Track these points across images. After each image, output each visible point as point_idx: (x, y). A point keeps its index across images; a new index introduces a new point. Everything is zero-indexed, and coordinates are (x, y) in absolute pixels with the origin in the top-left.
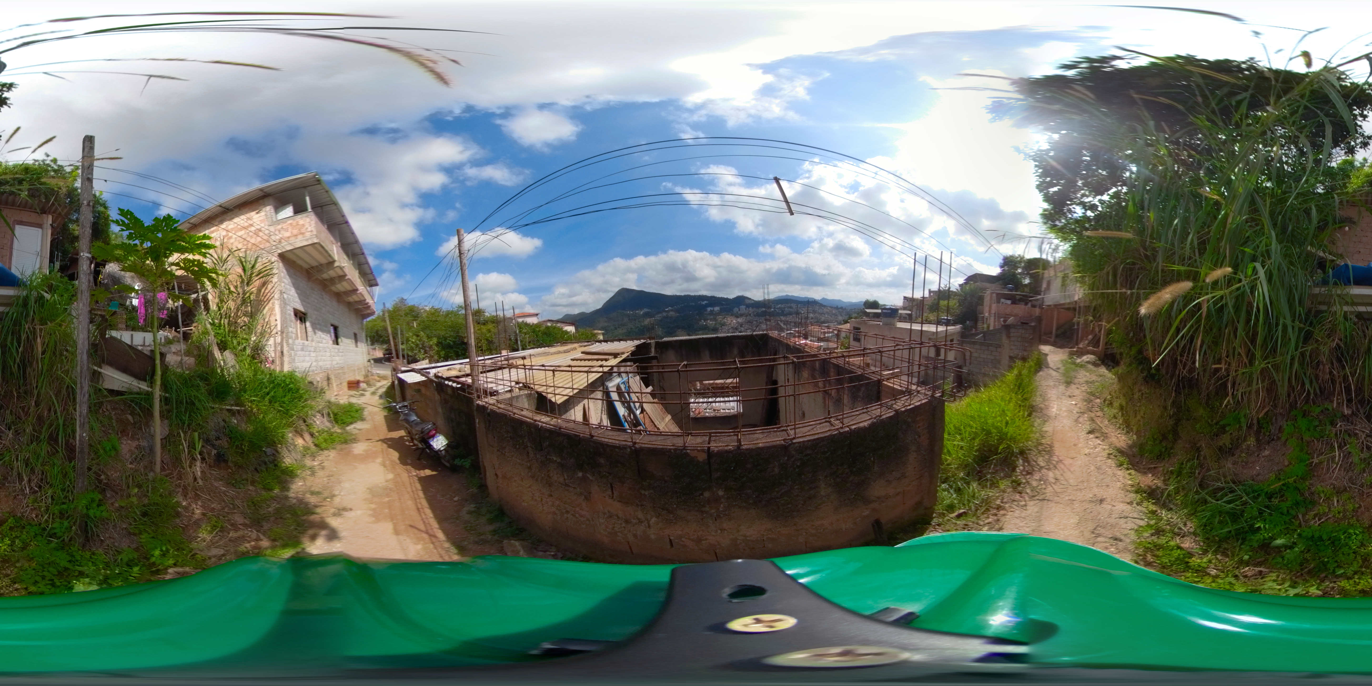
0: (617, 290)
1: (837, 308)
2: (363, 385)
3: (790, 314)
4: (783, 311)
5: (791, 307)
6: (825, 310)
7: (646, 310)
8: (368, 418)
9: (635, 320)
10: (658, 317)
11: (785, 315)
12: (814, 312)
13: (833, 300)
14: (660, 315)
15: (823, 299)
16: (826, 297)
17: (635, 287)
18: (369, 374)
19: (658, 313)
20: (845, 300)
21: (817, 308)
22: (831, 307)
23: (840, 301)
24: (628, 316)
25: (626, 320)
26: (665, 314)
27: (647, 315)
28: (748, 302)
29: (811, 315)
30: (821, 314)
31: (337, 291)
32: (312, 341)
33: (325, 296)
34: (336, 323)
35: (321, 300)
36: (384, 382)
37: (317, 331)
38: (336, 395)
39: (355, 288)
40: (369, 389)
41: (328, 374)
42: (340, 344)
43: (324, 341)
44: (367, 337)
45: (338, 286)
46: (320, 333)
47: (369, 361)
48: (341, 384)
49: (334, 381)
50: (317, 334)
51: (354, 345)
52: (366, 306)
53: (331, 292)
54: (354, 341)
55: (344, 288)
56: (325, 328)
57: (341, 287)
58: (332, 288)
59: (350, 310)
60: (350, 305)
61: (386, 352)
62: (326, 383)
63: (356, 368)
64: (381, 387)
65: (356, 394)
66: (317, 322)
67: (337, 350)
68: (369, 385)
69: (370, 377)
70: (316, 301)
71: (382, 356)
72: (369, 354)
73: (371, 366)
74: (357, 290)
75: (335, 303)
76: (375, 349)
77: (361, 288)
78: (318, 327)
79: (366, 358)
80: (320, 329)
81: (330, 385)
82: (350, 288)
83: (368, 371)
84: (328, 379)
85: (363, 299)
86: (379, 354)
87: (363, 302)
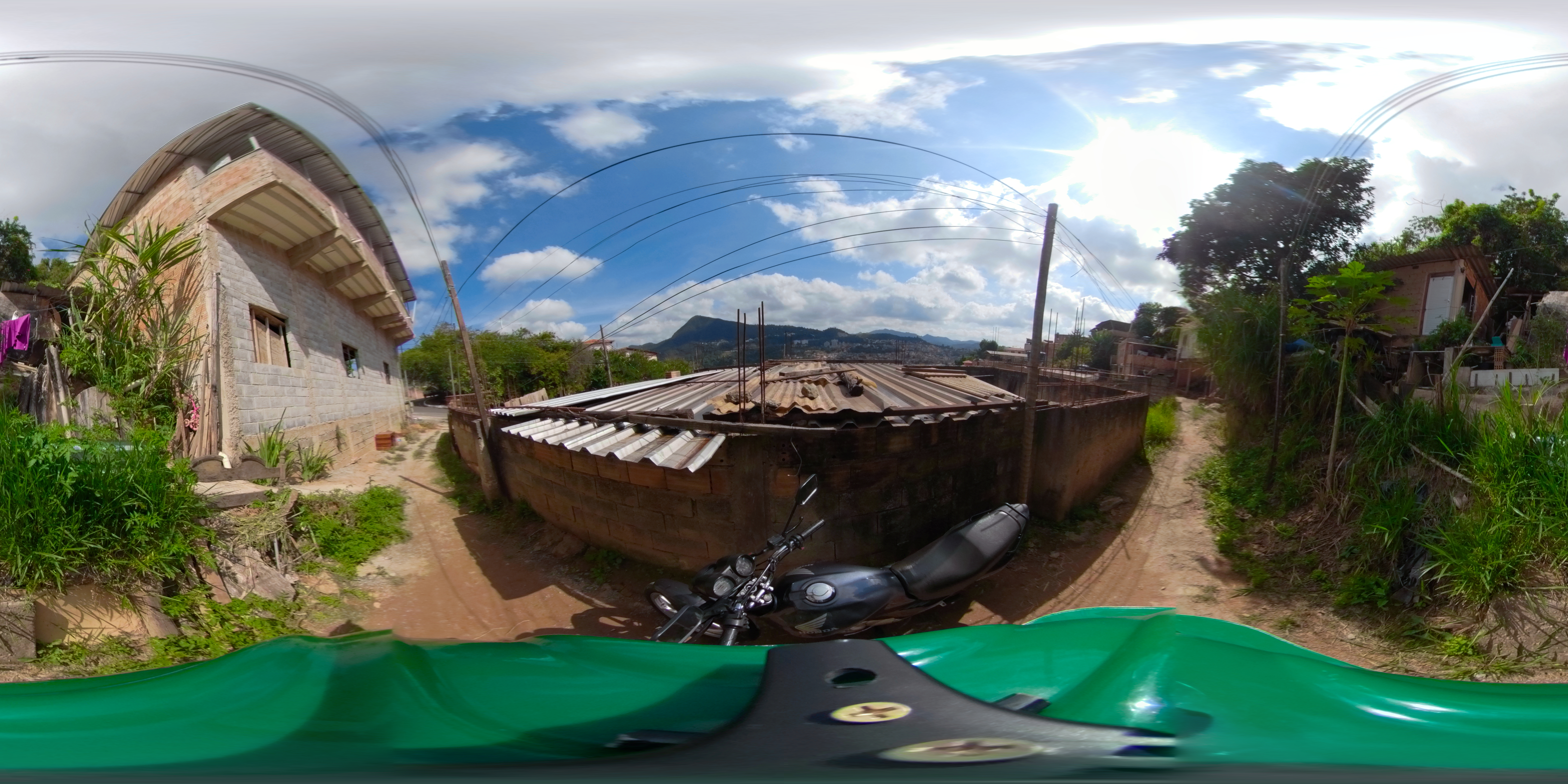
0: (689, 317)
1: (943, 347)
2: (400, 441)
3: (889, 351)
4: (880, 347)
5: (890, 344)
7: (723, 341)
9: (710, 352)
11: (883, 352)
12: (916, 350)
13: (938, 338)
15: (927, 336)
16: (930, 334)
17: (710, 315)
18: (409, 423)
20: (952, 338)
21: (920, 346)
22: (936, 346)
23: (946, 338)
24: (703, 347)
25: (699, 352)
27: (724, 347)
28: (840, 335)
29: (913, 354)
30: (924, 353)
31: (351, 295)
32: (301, 367)
33: (328, 298)
34: (353, 343)
35: (319, 302)
36: (430, 433)
37: (311, 351)
38: (356, 462)
39: (381, 290)
40: (409, 446)
41: (337, 428)
42: (362, 376)
43: (328, 369)
44: (402, 371)
45: (349, 281)
46: (318, 354)
47: (407, 403)
48: (364, 441)
49: (350, 438)
50: (311, 357)
51: (385, 381)
52: (399, 324)
53: (340, 295)
54: (384, 375)
55: (363, 288)
56: (330, 348)
57: (356, 285)
58: (340, 286)
59: (376, 328)
60: (376, 321)
61: (428, 392)
62: (333, 444)
63: (389, 415)
64: (428, 441)
65: (389, 458)
66: (311, 335)
67: (355, 387)
68: (409, 438)
69: (410, 426)
70: (309, 302)
71: (423, 397)
72: (406, 396)
73: (410, 410)
74: (385, 293)
75: (349, 314)
76: (412, 389)
77: (391, 292)
78: (315, 344)
79: (403, 400)
80: (316, 349)
81: (343, 446)
82: (372, 290)
83: (407, 417)
84: (338, 436)
85: (394, 311)
86: (419, 395)
87: (394, 316)
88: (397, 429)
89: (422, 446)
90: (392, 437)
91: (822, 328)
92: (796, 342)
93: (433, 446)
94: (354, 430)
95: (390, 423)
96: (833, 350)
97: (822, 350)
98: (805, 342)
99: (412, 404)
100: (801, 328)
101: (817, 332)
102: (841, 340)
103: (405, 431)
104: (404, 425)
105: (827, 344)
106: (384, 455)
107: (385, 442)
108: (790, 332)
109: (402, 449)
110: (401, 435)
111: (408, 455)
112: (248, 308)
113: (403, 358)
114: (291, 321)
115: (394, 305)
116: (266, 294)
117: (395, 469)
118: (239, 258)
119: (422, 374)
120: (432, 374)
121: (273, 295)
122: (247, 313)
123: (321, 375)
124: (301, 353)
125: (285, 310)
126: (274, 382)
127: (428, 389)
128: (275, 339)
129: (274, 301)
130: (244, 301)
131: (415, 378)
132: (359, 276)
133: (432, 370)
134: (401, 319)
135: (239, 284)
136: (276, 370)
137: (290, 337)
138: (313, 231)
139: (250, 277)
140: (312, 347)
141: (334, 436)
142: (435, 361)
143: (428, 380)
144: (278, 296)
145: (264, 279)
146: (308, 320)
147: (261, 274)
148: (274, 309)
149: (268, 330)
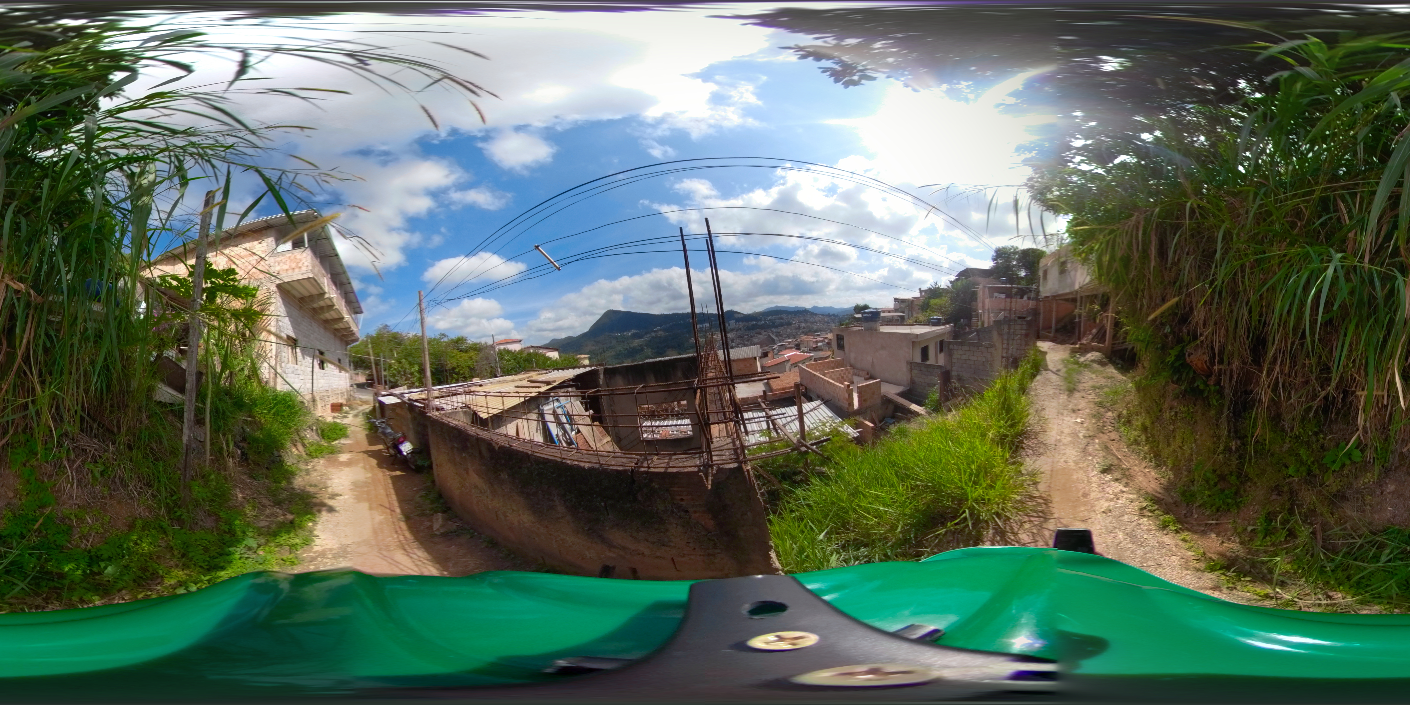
0: (603, 312)
1: (829, 315)
2: (346, 408)
3: (782, 325)
4: (773, 323)
5: (781, 318)
6: (817, 318)
7: (634, 331)
8: (351, 435)
9: (623, 342)
10: (647, 338)
11: (777, 327)
12: (806, 321)
13: (824, 308)
14: (649, 335)
15: (814, 307)
16: (816, 305)
17: (621, 309)
18: (352, 399)
19: (647, 333)
20: (837, 307)
21: (808, 317)
22: (823, 315)
23: (831, 307)
24: (616, 338)
25: (614, 342)
26: (653, 334)
27: (635, 336)
28: (736, 316)
29: (803, 325)
30: (813, 323)
36: (364, 406)
37: (305, 356)
39: (341, 316)
40: (351, 411)
41: (313, 395)
42: (326, 368)
44: (350, 364)
45: (325, 314)
47: (352, 385)
48: (326, 405)
49: (319, 403)
50: (305, 360)
51: (339, 372)
52: (349, 332)
53: (320, 321)
54: (339, 368)
55: (331, 316)
57: (328, 315)
58: (322, 317)
59: (335, 337)
60: (337, 333)
61: (366, 379)
63: (339, 393)
64: (362, 410)
65: (339, 415)
66: (306, 347)
67: (322, 375)
68: (351, 407)
69: (352, 401)
70: (307, 329)
72: (352, 380)
73: (354, 390)
75: (323, 331)
76: (356, 376)
79: (350, 383)
80: (308, 355)
81: (315, 406)
83: (351, 395)
84: (314, 401)
85: (347, 325)
86: (360, 381)
87: (347, 328)
88: (344, 402)
89: (359, 412)
90: (341, 405)
94: (322, 398)
95: (340, 397)
99: (355, 387)
100: (700, 314)
101: (717, 315)
102: (738, 320)
103: (349, 403)
104: (348, 400)
106: (337, 413)
107: (336, 408)
109: (347, 413)
110: (346, 405)
111: (350, 415)
112: (286, 337)
113: (350, 354)
114: (298, 341)
115: (347, 322)
118: (285, 310)
121: (294, 329)
122: (285, 340)
124: (302, 358)
125: (297, 335)
127: (367, 376)
129: (294, 332)
130: (285, 333)
131: (359, 369)
132: (331, 312)
134: (352, 329)
135: (284, 324)
137: (298, 350)
139: (287, 319)
143: (367, 369)
146: (306, 339)
148: (294, 336)
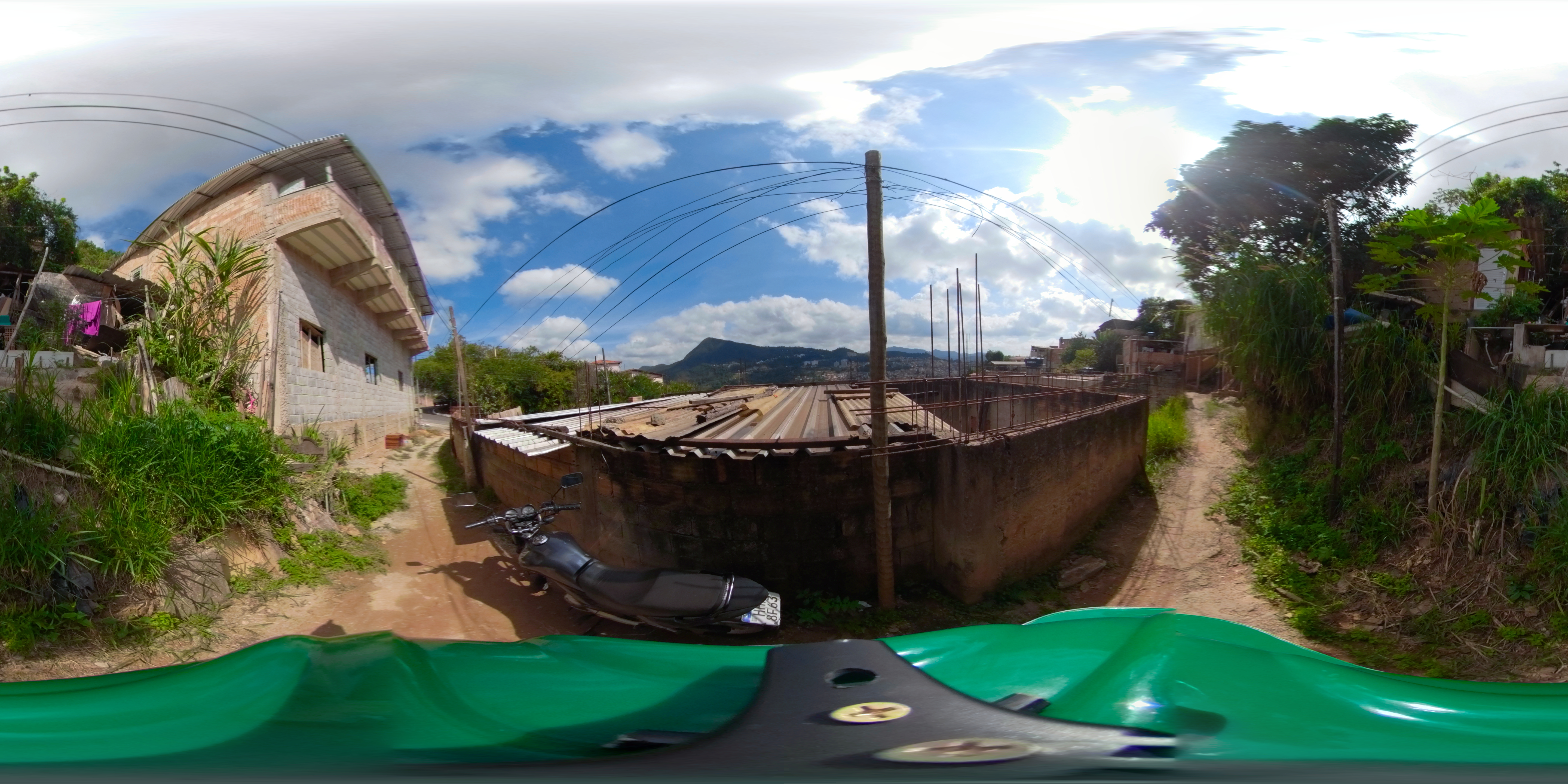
0: (702, 339)
1: (951, 361)
2: (407, 442)
3: (898, 368)
5: (899, 361)
6: (936, 363)
7: (734, 363)
9: (722, 374)
10: (748, 371)
11: (893, 370)
12: (925, 366)
14: (750, 369)
17: (722, 337)
18: (417, 427)
19: (749, 366)
21: (928, 361)
22: (945, 360)
23: (957, 353)
24: (714, 369)
25: (711, 374)
26: (755, 368)
27: (735, 369)
28: (849, 354)
29: (922, 370)
31: (377, 311)
32: (332, 373)
33: (358, 313)
34: (374, 353)
35: (351, 317)
36: (435, 439)
37: (341, 359)
38: (368, 456)
39: (403, 308)
40: (415, 448)
41: (356, 425)
42: (379, 383)
43: (353, 376)
44: (415, 379)
45: (377, 300)
46: (346, 362)
47: (417, 410)
48: (376, 439)
49: (365, 435)
50: (341, 364)
51: (398, 388)
52: (416, 337)
53: (367, 309)
54: (397, 382)
55: (387, 305)
56: (356, 358)
57: (382, 303)
58: (369, 303)
59: (394, 340)
60: (395, 333)
61: (437, 401)
62: (351, 438)
63: (399, 419)
64: (432, 445)
65: (396, 456)
66: (342, 346)
67: (372, 392)
68: (416, 441)
69: (417, 431)
70: (343, 316)
71: (432, 405)
72: (417, 402)
73: (419, 416)
74: (405, 310)
75: (373, 326)
76: (423, 397)
77: (411, 309)
78: (344, 353)
79: (413, 406)
80: (347, 358)
81: (359, 441)
82: (395, 308)
83: (415, 423)
84: (356, 433)
85: (412, 326)
86: (429, 403)
87: (412, 330)
88: (405, 432)
89: (427, 449)
90: (401, 438)
91: (831, 349)
92: (806, 363)
93: (436, 450)
94: (370, 429)
95: (399, 425)
96: (843, 370)
97: (832, 370)
98: (815, 363)
99: (421, 411)
100: (811, 349)
101: (826, 352)
102: (850, 360)
103: (412, 434)
104: (412, 429)
105: (837, 364)
106: (392, 452)
107: (394, 442)
108: (799, 353)
109: (409, 449)
110: (408, 438)
111: (414, 455)
112: (298, 321)
113: (416, 367)
114: (328, 334)
115: (413, 321)
116: (312, 310)
117: (401, 465)
118: (296, 278)
119: (433, 384)
120: (443, 384)
121: (317, 312)
122: (297, 327)
123: (347, 380)
124: (334, 361)
125: (324, 324)
126: (312, 384)
127: (438, 398)
128: (314, 348)
129: (317, 317)
130: (296, 316)
131: (427, 387)
132: (386, 297)
133: (443, 380)
134: (418, 333)
135: (294, 301)
136: (315, 374)
137: (326, 347)
138: (355, 257)
139: (301, 294)
140: (342, 356)
141: (353, 432)
142: (446, 372)
143: (439, 389)
144: (321, 312)
145: (312, 297)
146: (341, 332)
147: (309, 292)
148: (319, 325)
149: (310, 340)
